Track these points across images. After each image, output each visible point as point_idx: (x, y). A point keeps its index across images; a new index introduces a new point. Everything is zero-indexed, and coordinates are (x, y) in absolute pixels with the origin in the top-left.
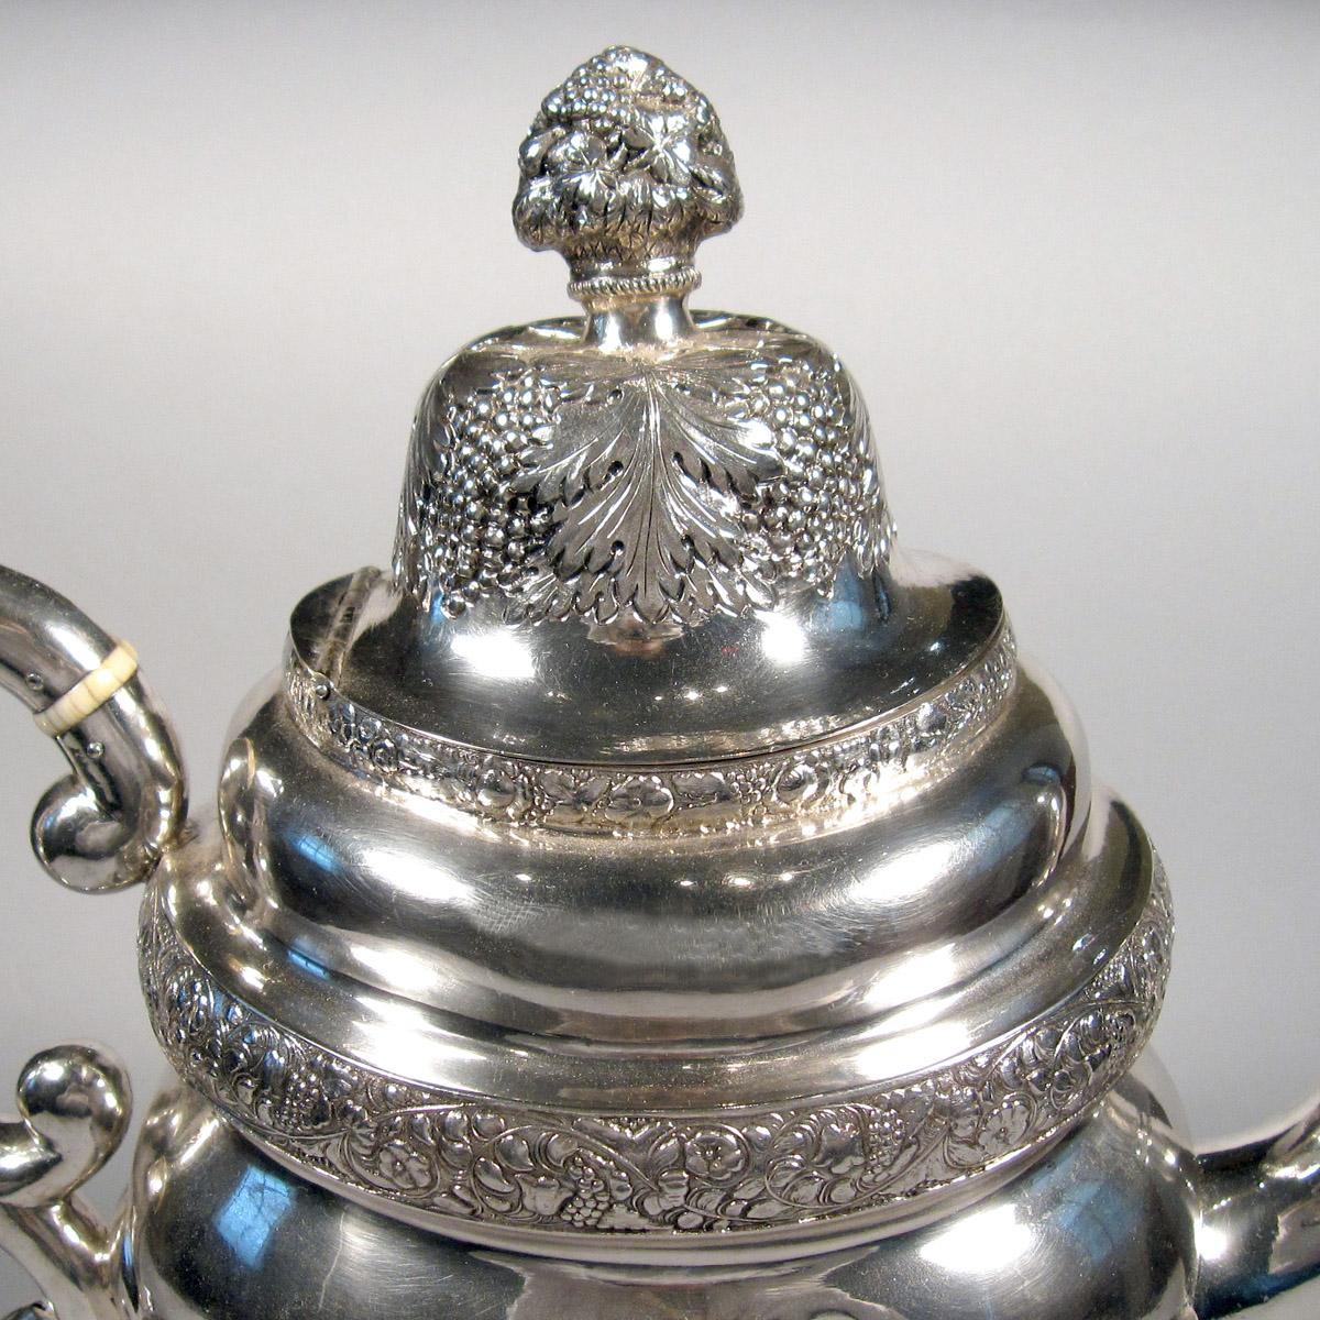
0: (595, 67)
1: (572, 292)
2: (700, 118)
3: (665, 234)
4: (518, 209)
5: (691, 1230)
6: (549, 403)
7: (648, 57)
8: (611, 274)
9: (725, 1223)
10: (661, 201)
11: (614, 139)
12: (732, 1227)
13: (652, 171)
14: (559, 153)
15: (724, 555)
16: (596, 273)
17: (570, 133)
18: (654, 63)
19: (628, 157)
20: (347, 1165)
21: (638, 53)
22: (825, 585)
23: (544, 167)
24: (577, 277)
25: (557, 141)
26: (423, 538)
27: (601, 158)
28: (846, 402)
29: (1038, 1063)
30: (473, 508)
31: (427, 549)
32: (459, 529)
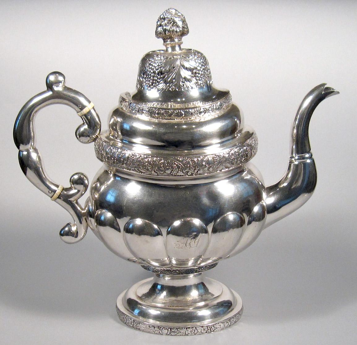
0: (167, 11)
1: (164, 44)
2: (183, 18)
3: (178, 35)
4: (156, 32)
5: (190, 175)
6: (163, 59)
7: (175, 10)
8: (170, 41)
9: (194, 174)
10: (178, 30)
11: (171, 21)
12: (195, 175)
13: (177, 26)
14: (163, 24)
15: (189, 81)
16: (168, 41)
17: (165, 21)
18: (176, 10)
19: (173, 24)
20: (138, 170)
21: (174, 9)
22: (203, 86)
23: (161, 25)
24: (164, 42)
25: (162, 22)
26: (143, 81)
27: (169, 24)
28: (206, 60)
29: (238, 152)
30: (152, 75)
31: (144, 82)
32: (150, 78)
